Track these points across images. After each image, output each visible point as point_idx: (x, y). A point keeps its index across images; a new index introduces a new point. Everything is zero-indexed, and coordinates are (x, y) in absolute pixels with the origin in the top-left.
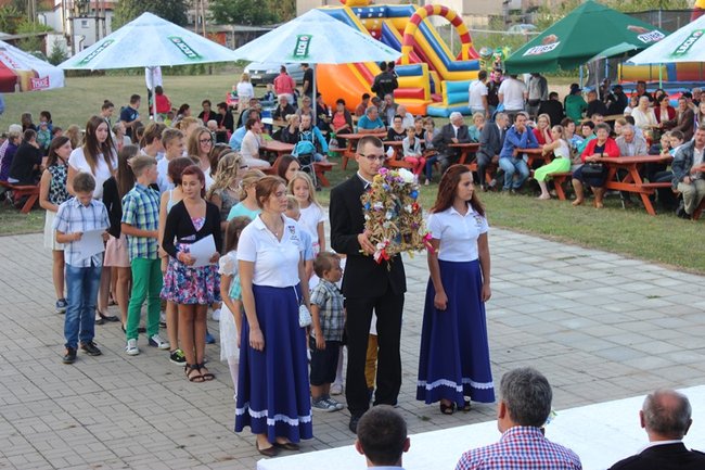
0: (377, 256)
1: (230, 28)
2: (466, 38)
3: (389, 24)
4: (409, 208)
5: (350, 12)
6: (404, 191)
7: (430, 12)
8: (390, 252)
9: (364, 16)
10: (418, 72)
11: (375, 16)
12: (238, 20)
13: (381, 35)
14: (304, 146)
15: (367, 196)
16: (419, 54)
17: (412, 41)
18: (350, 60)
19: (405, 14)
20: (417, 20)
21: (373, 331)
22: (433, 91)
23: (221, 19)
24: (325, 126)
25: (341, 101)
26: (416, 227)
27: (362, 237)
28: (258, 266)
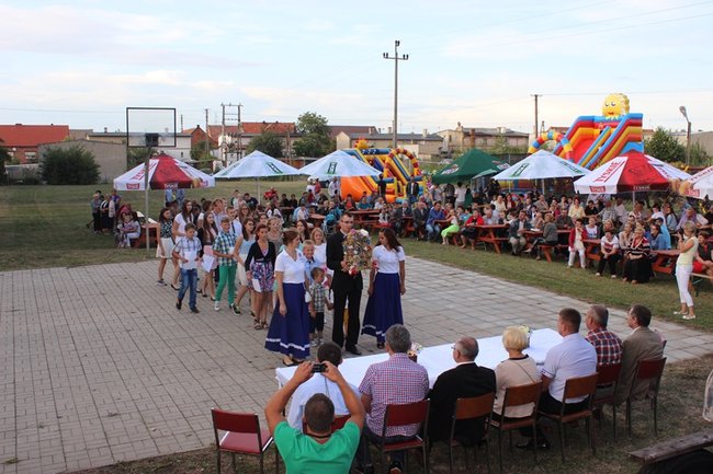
0: (350, 272)
1: (303, 158)
2: (416, 165)
3: (378, 157)
4: (366, 249)
5: (359, 152)
6: (363, 240)
7: (398, 152)
8: (357, 270)
9: (366, 153)
10: (392, 182)
11: (371, 153)
12: (307, 155)
13: (374, 164)
14: (331, 217)
15: (345, 242)
16: (392, 171)
17: (389, 166)
18: (358, 175)
19: (386, 153)
20: (392, 156)
21: (347, 307)
22: (399, 191)
23: (299, 154)
24: (342, 207)
25: (349, 195)
26: (369, 258)
27: (342, 263)
28: (286, 274)
